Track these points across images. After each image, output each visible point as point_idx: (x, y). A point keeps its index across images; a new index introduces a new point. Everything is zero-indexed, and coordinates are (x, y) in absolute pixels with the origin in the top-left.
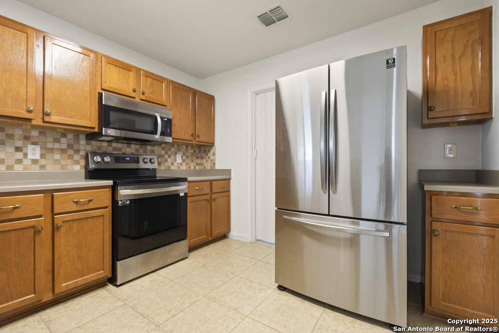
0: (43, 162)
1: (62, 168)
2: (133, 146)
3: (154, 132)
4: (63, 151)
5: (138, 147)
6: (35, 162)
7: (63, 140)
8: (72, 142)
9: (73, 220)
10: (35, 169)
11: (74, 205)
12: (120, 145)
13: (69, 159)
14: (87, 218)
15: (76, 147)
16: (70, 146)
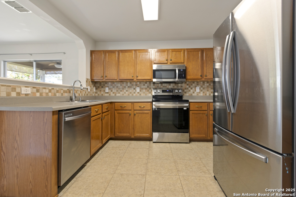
0: (140, 93)
1: (146, 95)
2: (171, 85)
3: (175, 78)
4: (146, 89)
5: (174, 85)
6: (138, 93)
7: (146, 85)
8: (148, 85)
9: (139, 113)
10: (138, 95)
11: (139, 107)
12: (166, 85)
13: (148, 91)
14: (143, 113)
15: (150, 87)
16: (148, 87)
